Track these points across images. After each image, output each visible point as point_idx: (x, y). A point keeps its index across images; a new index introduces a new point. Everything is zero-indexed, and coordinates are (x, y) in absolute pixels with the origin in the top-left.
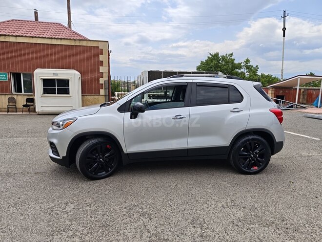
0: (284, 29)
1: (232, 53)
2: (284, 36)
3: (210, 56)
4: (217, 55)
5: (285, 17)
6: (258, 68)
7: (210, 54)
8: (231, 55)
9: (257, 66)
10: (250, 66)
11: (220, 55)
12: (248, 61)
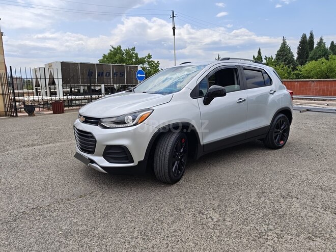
0: (174, 28)
1: (134, 48)
2: (174, 35)
3: (112, 50)
4: (119, 48)
5: (174, 17)
6: (159, 64)
7: (113, 48)
8: (133, 49)
9: (158, 62)
10: (152, 61)
11: (122, 49)
12: (149, 57)
